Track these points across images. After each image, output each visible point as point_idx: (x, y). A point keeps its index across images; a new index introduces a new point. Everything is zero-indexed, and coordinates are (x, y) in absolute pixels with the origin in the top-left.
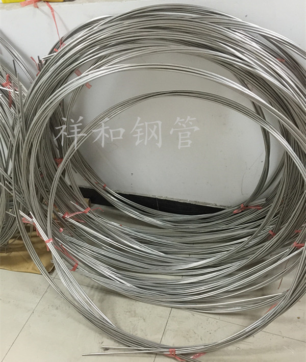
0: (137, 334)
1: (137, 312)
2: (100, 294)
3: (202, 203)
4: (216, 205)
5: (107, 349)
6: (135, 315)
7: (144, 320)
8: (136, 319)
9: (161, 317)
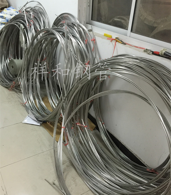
0: (69, 188)
1: (76, 180)
2: (69, 164)
3: (139, 157)
4: (144, 163)
5: (54, 184)
6: (74, 181)
7: (76, 185)
8: (73, 182)
9: (83, 189)
